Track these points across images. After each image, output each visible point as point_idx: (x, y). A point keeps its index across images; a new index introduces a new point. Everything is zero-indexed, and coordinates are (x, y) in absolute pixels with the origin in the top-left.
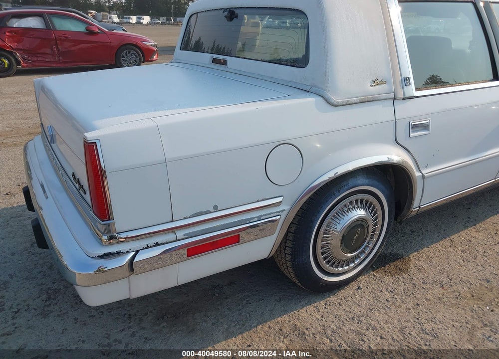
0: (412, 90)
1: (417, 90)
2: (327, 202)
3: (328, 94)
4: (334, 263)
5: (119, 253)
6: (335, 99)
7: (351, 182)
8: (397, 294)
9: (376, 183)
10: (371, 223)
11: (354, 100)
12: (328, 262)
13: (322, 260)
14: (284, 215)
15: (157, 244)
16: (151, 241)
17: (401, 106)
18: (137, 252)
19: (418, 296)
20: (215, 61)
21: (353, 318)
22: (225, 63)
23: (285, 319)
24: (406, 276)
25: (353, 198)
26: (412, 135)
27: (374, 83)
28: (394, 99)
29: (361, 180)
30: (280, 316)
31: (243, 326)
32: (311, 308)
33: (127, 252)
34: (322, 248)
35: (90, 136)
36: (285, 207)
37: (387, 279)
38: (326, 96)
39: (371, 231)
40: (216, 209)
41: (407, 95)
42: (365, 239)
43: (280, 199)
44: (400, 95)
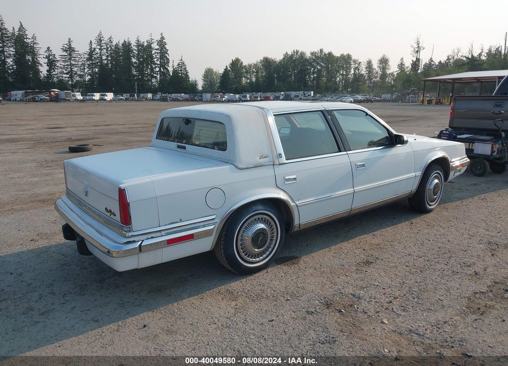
0: (283, 160)
1: (286, 160)
2: (241, 219)
3: (236, 164)
4: (249, 256)
5: (134, 242)
6: (240, 166)
7: (254, 208)
8: (288, 274)
9: (269, 209)
10: (269, 233)
11: (250, 166)
12: (246, 255)
13: (242, 253)
14: (217, 224)
15: (152, 238)
16: (150, 236)
17: (278, 169)
18: (143, 241)
19: (300, 274)
20: (179, 147)
21: (261, 285)
22: (184, 148)
23: (223, 288)
24: (296, 266)
25: (257, 217)
26: (286, 183)
27: (261, 157)
28: (273, 165)
29: (260, 207)
30: (220, 286)
31: (198, 292)
32: (238, 282)
33: (138, 241)
34: (241, 245)
35: (122, 186)
36: (218, 220)
37: (284, 268)
38: (235, 165)
39: (269, 237)
40: (181, 221)
41: (281, 163)
42: (266, 241)
43: (214, 217)
44: (277, 162)
